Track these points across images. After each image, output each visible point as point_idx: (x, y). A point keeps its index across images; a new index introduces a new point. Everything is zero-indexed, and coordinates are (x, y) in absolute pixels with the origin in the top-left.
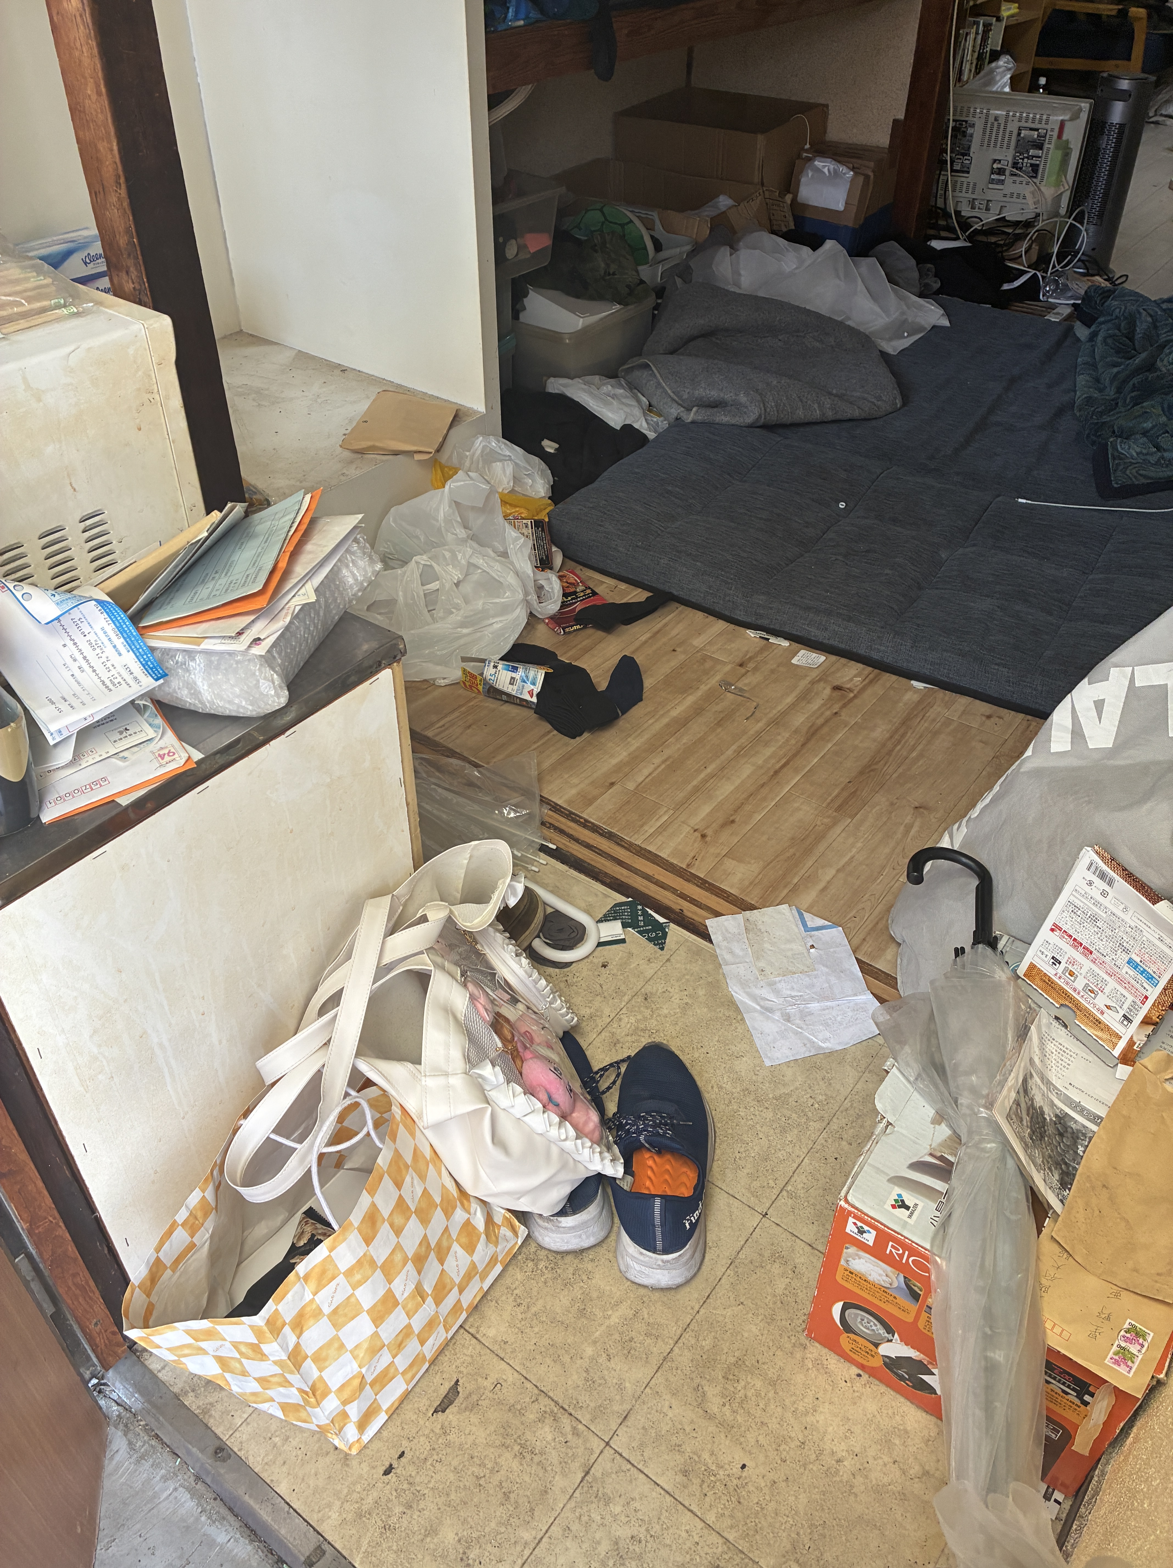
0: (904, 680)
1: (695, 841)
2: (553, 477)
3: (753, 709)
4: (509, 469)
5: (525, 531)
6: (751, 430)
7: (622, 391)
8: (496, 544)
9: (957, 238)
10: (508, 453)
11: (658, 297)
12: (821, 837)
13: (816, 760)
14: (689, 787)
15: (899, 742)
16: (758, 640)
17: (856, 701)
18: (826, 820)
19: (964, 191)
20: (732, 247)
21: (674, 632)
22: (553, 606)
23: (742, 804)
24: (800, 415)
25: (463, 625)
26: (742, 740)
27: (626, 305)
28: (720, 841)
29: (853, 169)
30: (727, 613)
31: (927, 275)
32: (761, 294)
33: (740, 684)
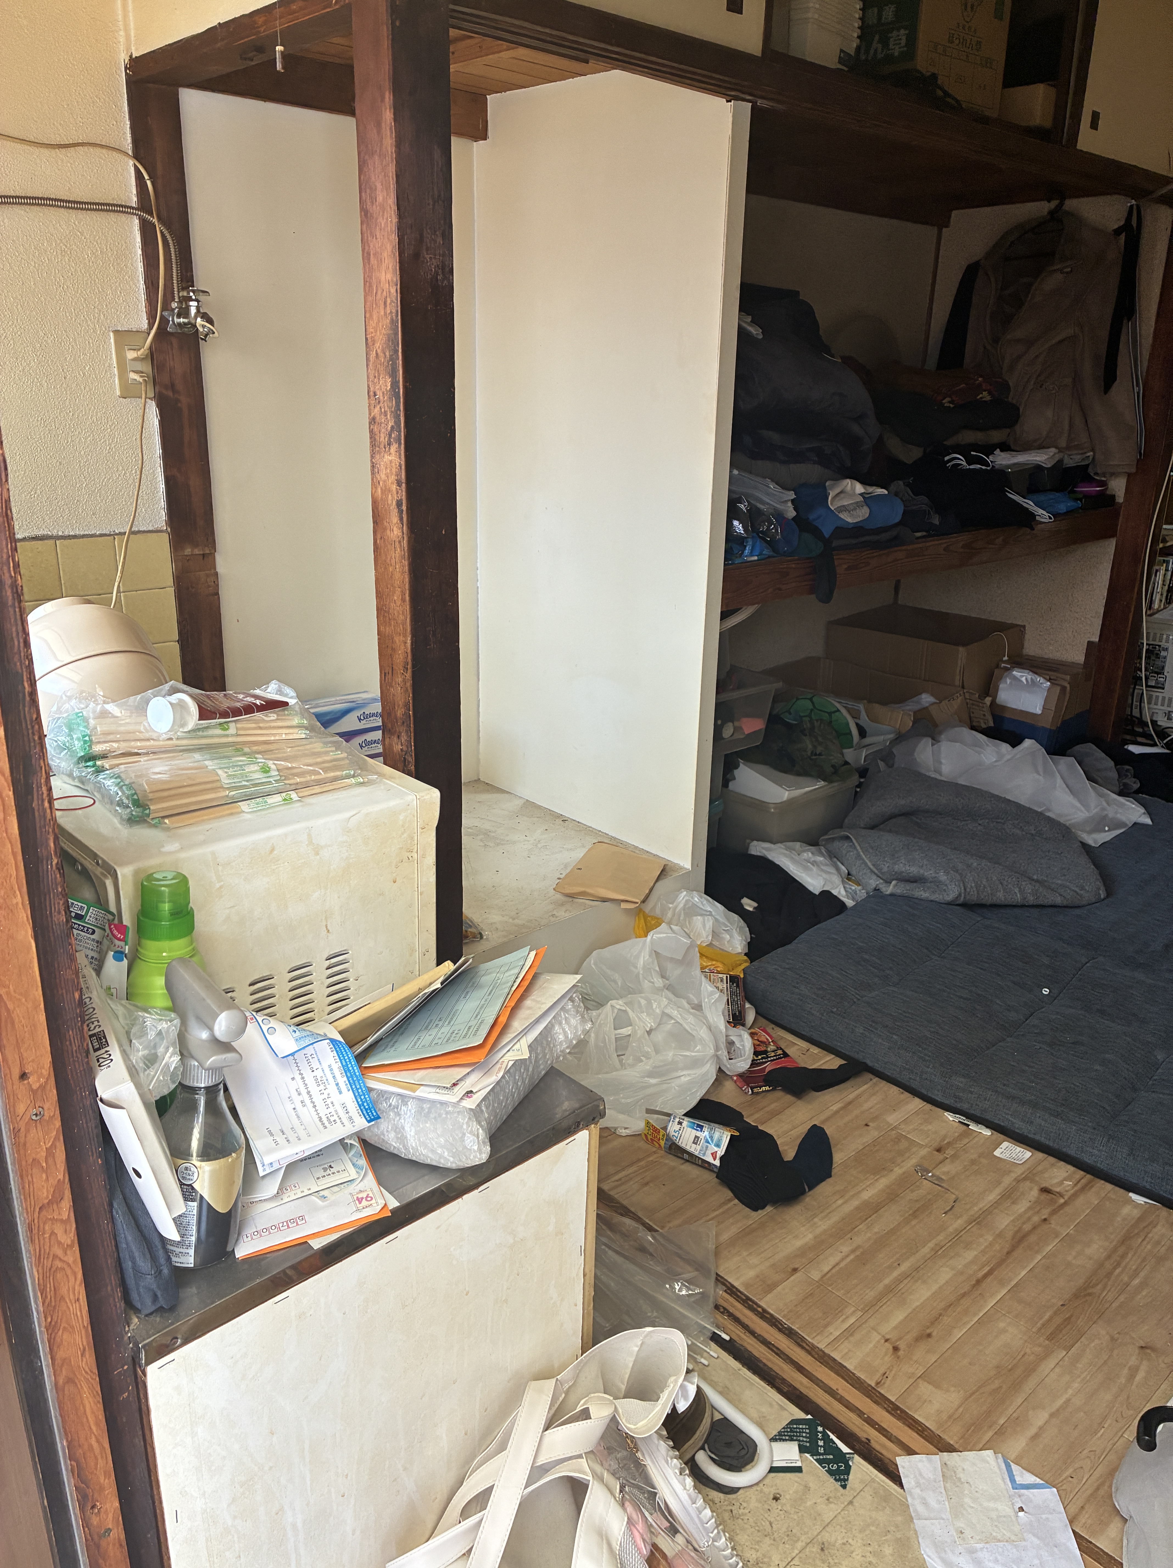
0: (1122, 1191)
1: (886, 1354)
2: (751, 934)
3: (952, 1203)
4: (710, 923)
5: (719, 985)
6: (951, 907)
7: (822, 859)
8: (691, 996)
9: (1155, 745)
10: (709, 909)
11: (861, 776)
12: (1030, 1370)
13: (1023, 1273)
14: (881, 1286)
15: (1118, 1264)
16: (957, 1124)
17: (1067, 1209)
18: (1038, 1350)
19: (1160, 703)
20: (933, 739)
21: (866, 1106)
22: (743, 1064)
23: (940, 1315)
24: (1001, 897)
25: (651, 1075)
26: (940, 1238)
27: (831, 782)
28: (915, 1358)
29: (1050, 680)
30: (923, 1091)
31: (1126, 776)
32: (962, 781)
33: (937, 1172)
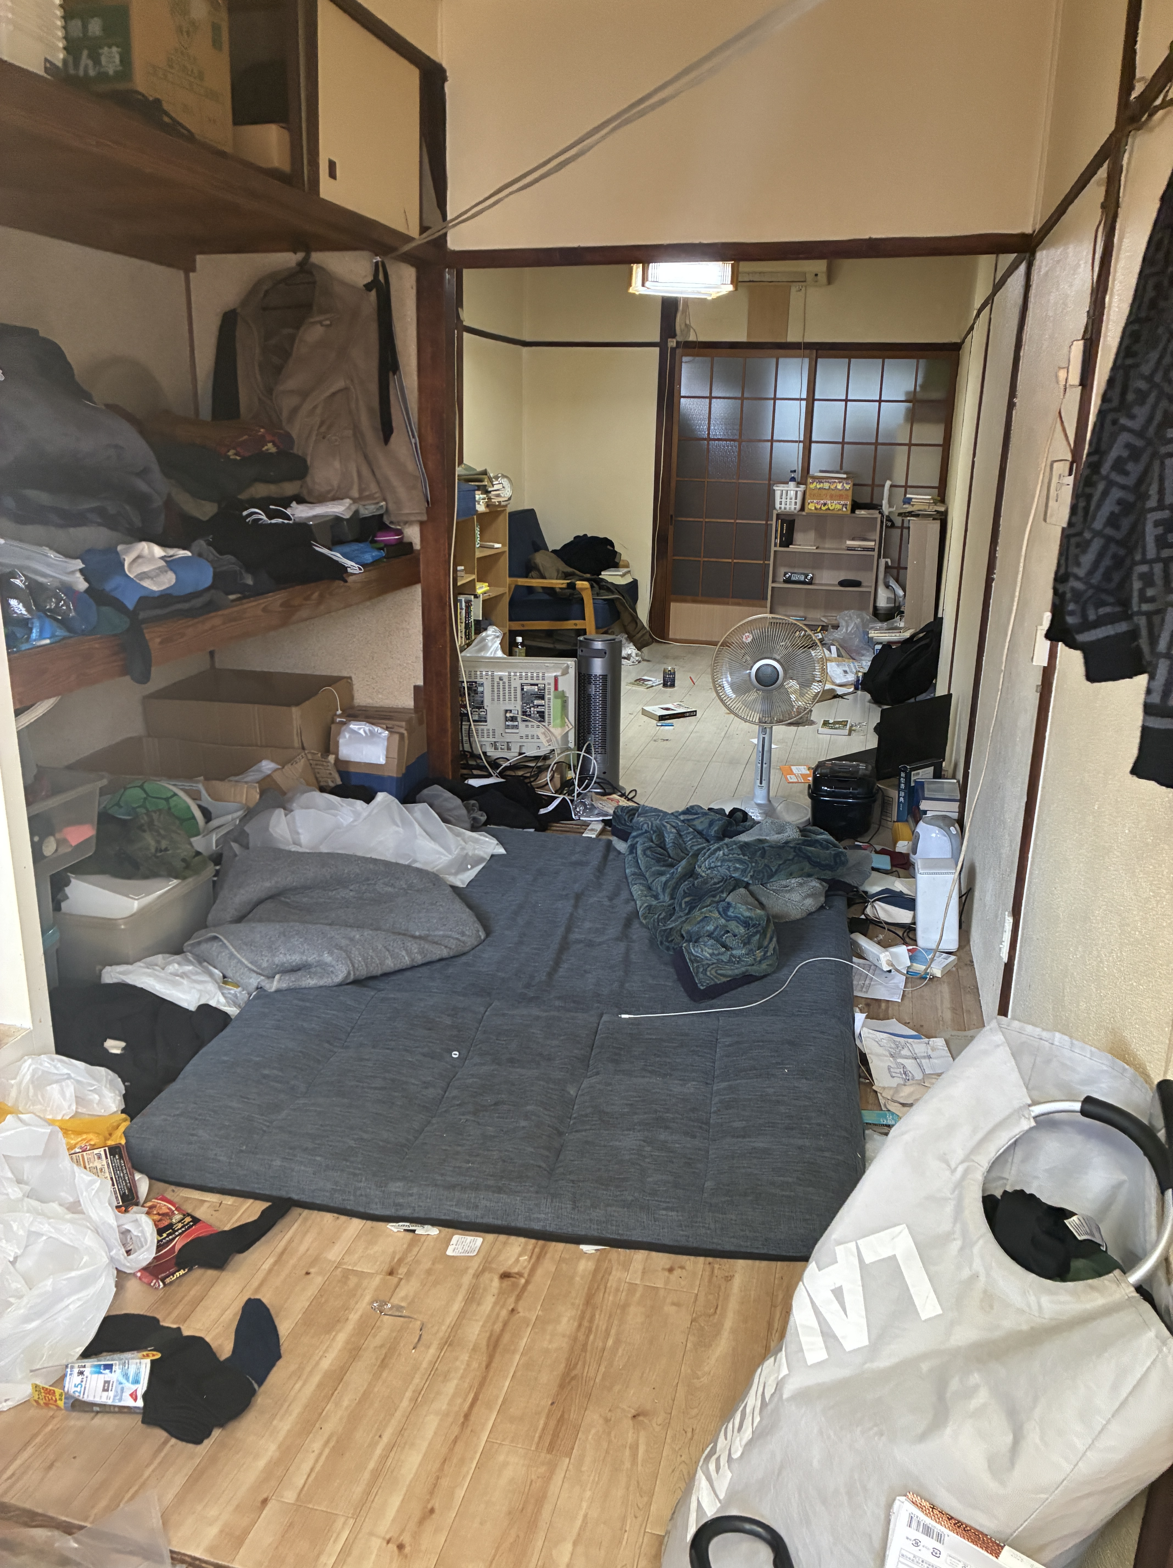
0: (572, 1247)
1: (391, 1561)
2: (124, 1083)
3: (418, 1332)
4: (70, 1091)
5: (98, 1164)
6: (342, 988)
7: (191, 968)
8: (63, 1194)
9: (489, 776)
10: (66, 1071)
11: (216, 865)
12: (541, 1499)
13: (507, 1384)
14: (366, 1475)
15: (590, 1330)
16: (403, 1234)
17: (530, 1288)
18: (542, 1470)
19: (485, 735)
20: (285, 809)
21: (302, 1249)
22: (146, 1255)
23: (438, 1478)
24: (390, 964)
25: (27, 1319)
26: (416, 1381)
27: (184, 878)
28: (423, 1548)
29: (387, 729)
30: (361, 1209)
31: (474, 810)
32: (324, 849)
33: (395, 1300)
